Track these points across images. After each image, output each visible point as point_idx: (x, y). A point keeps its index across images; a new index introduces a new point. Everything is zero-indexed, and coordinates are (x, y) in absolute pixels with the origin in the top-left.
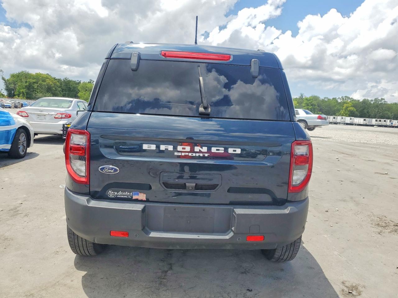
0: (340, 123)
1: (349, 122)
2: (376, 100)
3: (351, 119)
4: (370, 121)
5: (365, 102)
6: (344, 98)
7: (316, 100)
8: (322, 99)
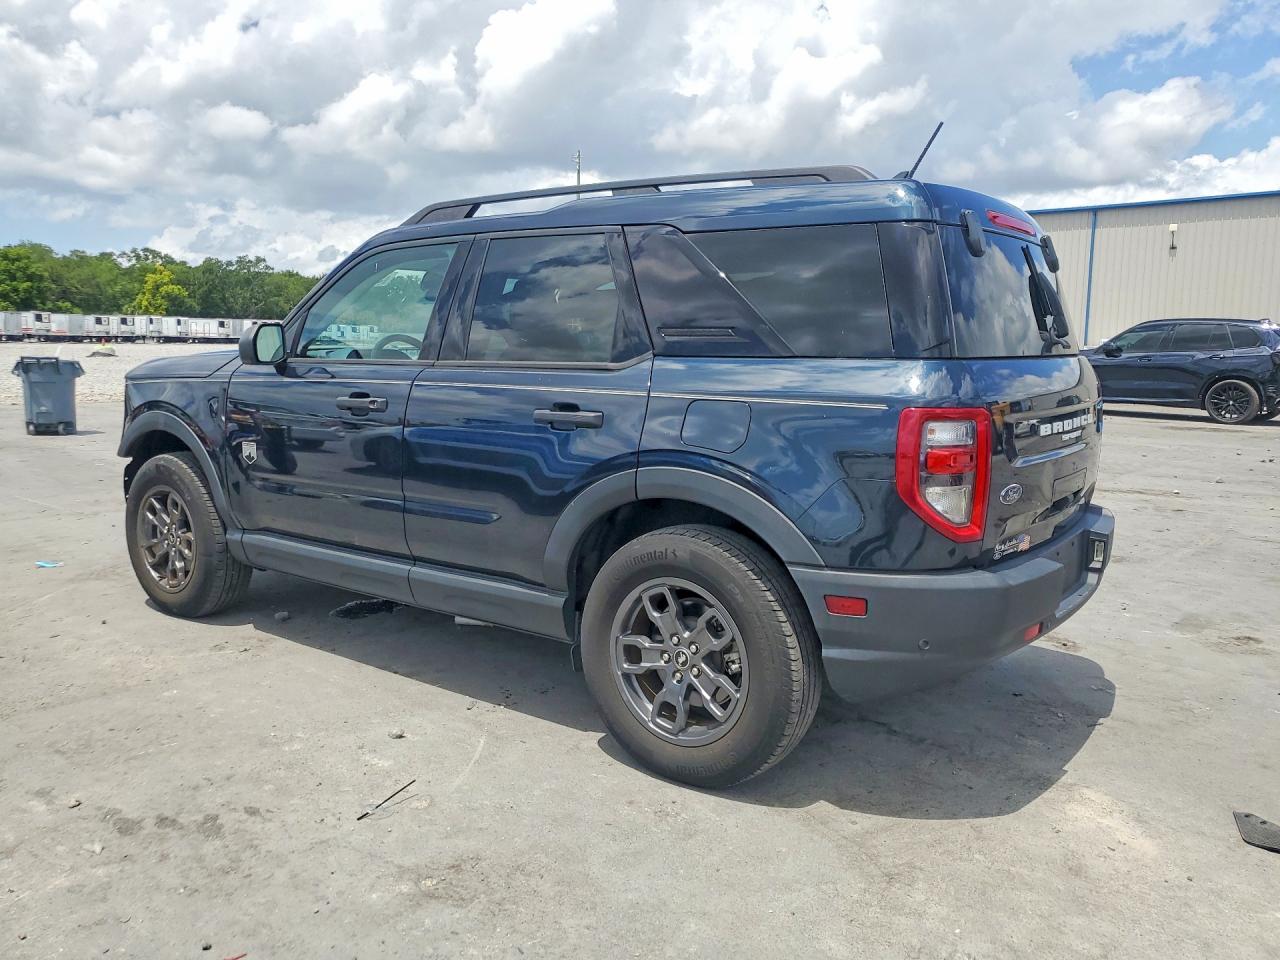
0: (144, 338)
1: (173, 333)
2: (240, 261)
3: (179, 322)
4: (238, 328)
5: (210, 267)
6: (141, 253)
7: (42, 259)
8: (64, 257)
